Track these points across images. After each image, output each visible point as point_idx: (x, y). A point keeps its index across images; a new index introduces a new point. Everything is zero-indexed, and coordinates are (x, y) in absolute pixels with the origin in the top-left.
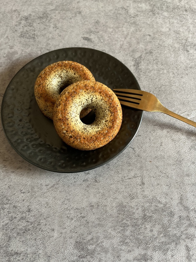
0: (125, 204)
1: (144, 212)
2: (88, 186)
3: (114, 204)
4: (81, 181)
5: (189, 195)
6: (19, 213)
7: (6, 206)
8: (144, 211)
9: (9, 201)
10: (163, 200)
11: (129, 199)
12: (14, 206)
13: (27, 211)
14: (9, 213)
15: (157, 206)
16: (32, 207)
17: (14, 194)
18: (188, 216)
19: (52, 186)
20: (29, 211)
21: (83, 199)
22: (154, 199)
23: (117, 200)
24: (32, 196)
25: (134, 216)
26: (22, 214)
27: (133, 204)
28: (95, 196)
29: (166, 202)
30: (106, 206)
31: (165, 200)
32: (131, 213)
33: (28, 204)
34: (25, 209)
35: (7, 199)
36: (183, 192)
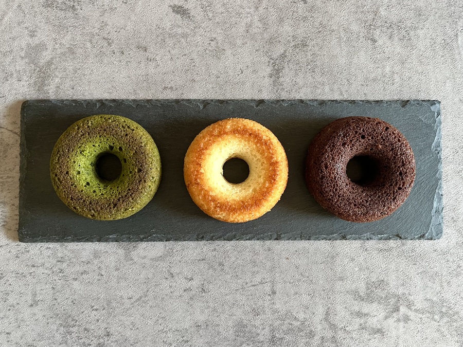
0: (245, 322)
1: (273, 333)
2: (191, 298)
3: (230, 323)
4: (182, 292)
5: (339, 308)
6: (93, 339)
7: (75, 329)
8: (273, 331)
9: (76, 322)
10: (301, 316)
11: (251, 315)
12: (85, 329)
13: (105, 335)
14: (79, 338)
15: (291, 324)
16: (112, 330)
17: (83, 312)
18: (334, 337)
19: (138, 300)
20: (108, 335)
21: (184, 317)
22: (288, 314)
23: (234, 317)
24: (110, 314)
25: (258, 338)
26: (98, 339)
27: (257, 323)
28: (202, 312)
29: (304, 318)
30: (217, 325)
31: (303, 316)
32: (254, 335)
33: (105, 325)
34: (101, 332)
35: (73, 320)
36: (330, 304)
